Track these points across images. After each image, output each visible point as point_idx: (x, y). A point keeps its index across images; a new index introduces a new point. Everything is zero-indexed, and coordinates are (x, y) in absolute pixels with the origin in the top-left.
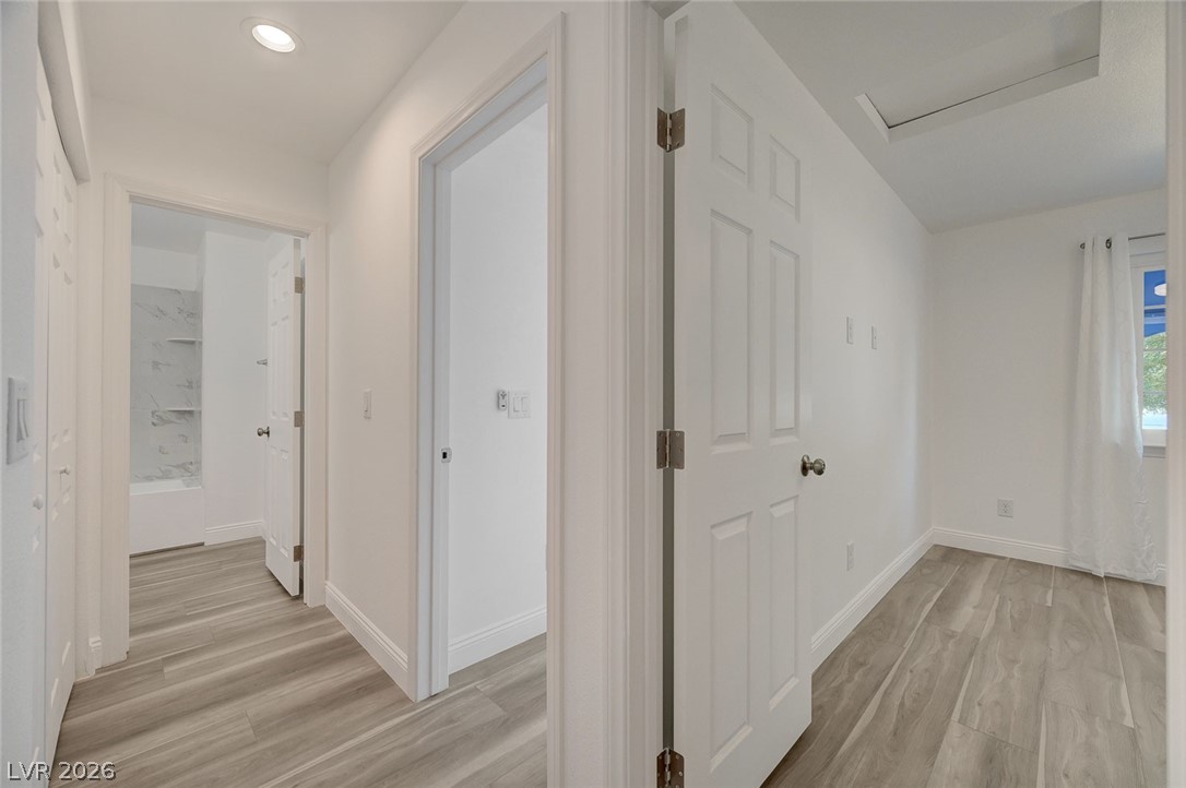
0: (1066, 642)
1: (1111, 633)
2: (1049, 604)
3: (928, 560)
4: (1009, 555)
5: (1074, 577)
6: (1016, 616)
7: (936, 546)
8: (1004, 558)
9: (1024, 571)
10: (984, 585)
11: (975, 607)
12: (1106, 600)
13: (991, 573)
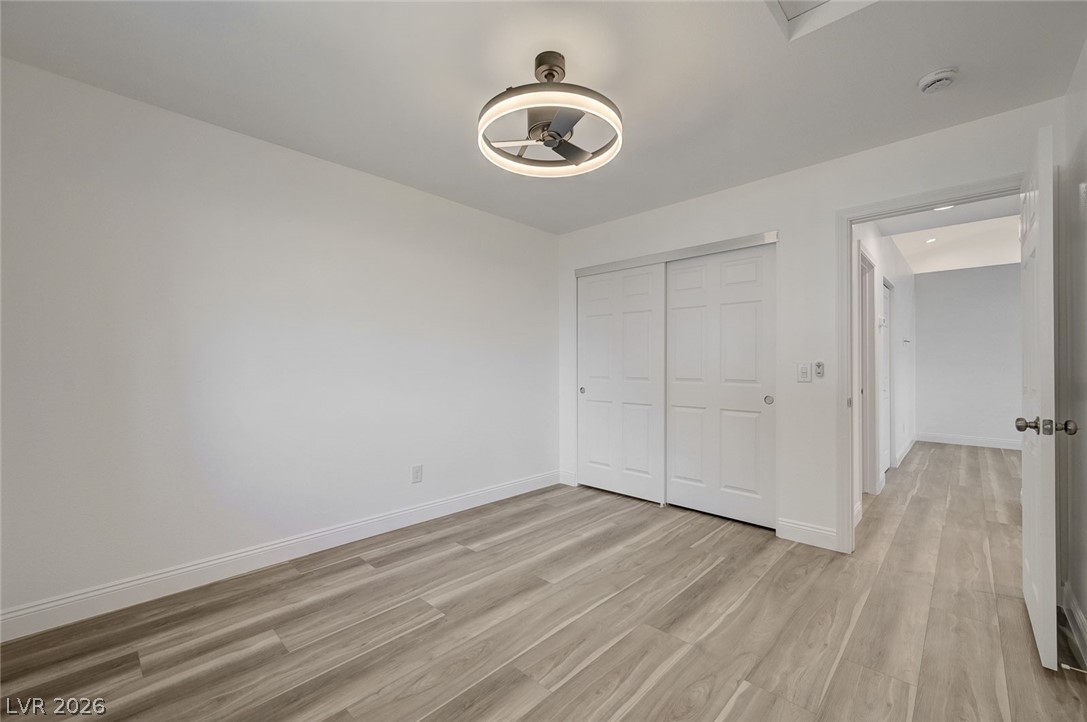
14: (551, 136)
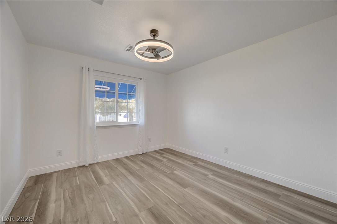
0: (88, 197)
1: (97, 185)
2: (79, 184)
3: (28, 187)
4: (61, 169)
5: (81, 169)
6: (70, 196)
7: (30, 177)
8: (59, 171)
9: (67, 174)
10: (56, 188)
11: (55, 202)
12: (91, 173)
13: (57, 180)
14: (155, 52)
